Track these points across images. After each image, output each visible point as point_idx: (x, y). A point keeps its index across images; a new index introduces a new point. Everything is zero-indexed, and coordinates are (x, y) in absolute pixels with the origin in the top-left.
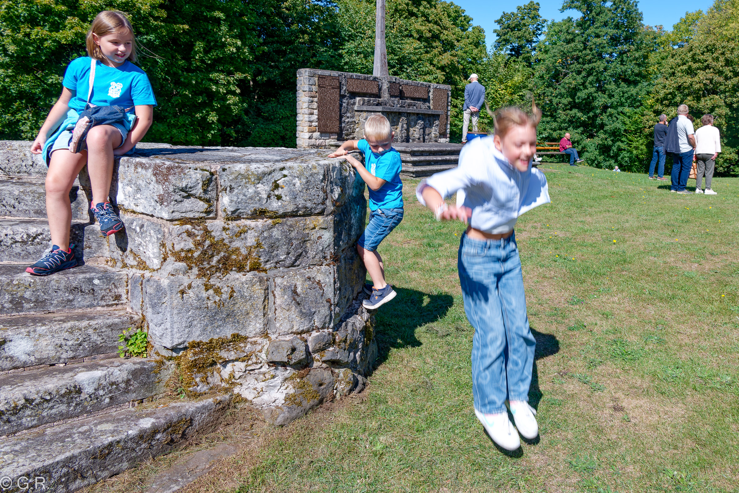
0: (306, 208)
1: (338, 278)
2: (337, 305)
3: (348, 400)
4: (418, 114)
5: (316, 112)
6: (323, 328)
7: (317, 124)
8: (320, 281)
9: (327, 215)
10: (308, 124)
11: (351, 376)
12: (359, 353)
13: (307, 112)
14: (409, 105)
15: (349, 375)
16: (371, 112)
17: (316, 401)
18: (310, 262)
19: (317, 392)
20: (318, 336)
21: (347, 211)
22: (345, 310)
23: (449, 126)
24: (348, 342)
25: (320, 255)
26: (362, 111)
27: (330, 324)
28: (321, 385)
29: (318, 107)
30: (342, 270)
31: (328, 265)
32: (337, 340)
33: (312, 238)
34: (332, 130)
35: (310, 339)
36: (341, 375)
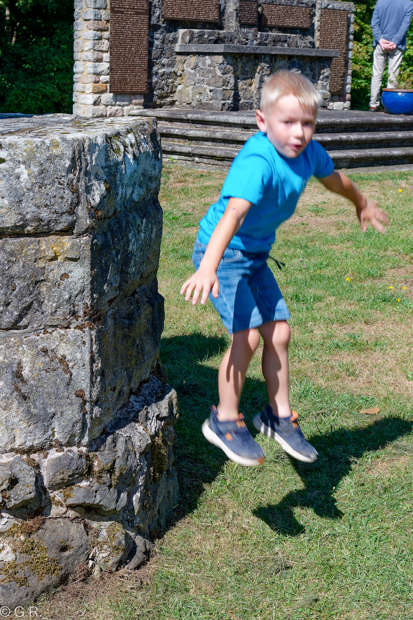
0: (40, 220)
1: (99, 352)
2: (96, 403)
3: (115, 581)
4: (290, 57)
5: (106, 56)
6: (70, 444)
7: (107, 78)
8: (64, 357)
9: (79, 235)
10: (92, 78)
11: (122, 537)
12: (138, 494)
13: (91, 58)
14: (276, 41)
15: (118, 534)
16: (204, 54)
17: (55, 578)
18: (48, 321)
19: (56, 562)
20: (59, 458)
21: (120, 227)
22: (113, 413)
23: (349, 79)
24: (117, 473)
25: (66, 308)
26: (188, 54)
27: (82, 437)
28: (64, 549)
29: (111, 47)
30: (109, 338)
31: (80, 327)
32: (96, 469)
33: (51, 276)
34: (134, 90)
35: (45, 463)
36: (104, 533)
